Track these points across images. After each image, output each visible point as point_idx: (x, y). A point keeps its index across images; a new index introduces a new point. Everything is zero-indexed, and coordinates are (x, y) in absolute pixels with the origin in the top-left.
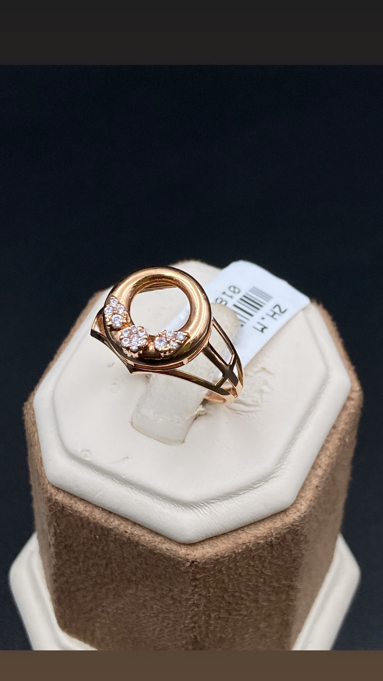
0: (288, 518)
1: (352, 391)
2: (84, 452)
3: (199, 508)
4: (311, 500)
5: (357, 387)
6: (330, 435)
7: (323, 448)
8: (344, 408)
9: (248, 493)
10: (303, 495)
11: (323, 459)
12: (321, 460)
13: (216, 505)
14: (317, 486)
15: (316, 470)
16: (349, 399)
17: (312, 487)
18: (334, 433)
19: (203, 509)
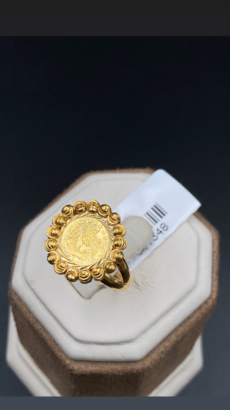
0: (136, 366)
1: (210, 297)
2: (32, 282)
3: (83, 344)
4: (154, 360)
5: (215, 296)
6: (184, 322)
7: (176, 329)
8: (200, 308)
9: (115, 346)
10: (152, 355)
11: (173, 336)
12: (171, 336)
13: (93, 346)
14: (162, 352)
15: (166, 341)
16: (206, 302)
17: (159, 352)
18: (187, 321)
19: (85, 344)
